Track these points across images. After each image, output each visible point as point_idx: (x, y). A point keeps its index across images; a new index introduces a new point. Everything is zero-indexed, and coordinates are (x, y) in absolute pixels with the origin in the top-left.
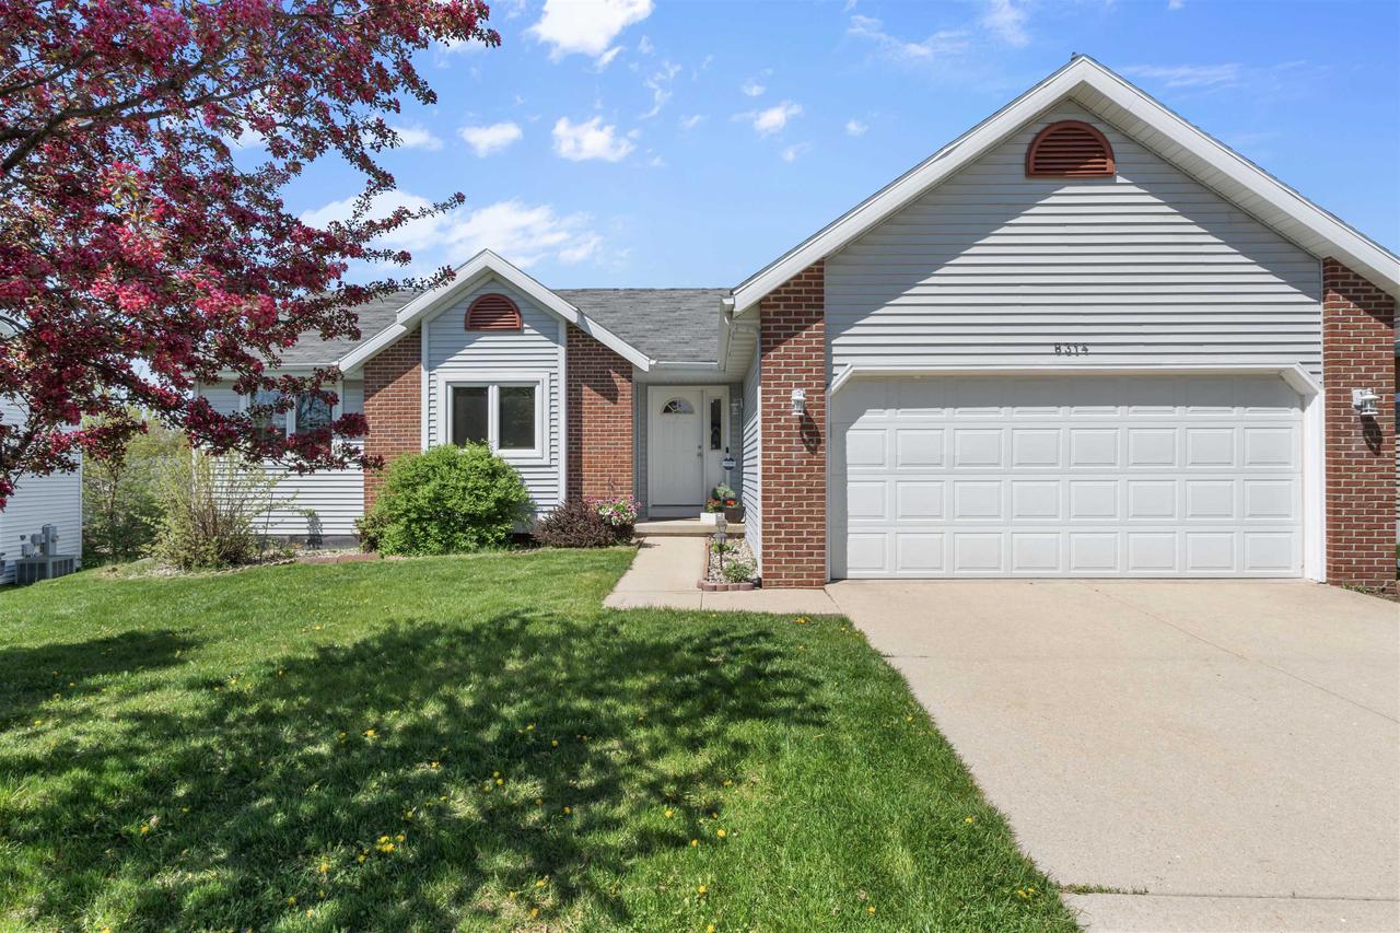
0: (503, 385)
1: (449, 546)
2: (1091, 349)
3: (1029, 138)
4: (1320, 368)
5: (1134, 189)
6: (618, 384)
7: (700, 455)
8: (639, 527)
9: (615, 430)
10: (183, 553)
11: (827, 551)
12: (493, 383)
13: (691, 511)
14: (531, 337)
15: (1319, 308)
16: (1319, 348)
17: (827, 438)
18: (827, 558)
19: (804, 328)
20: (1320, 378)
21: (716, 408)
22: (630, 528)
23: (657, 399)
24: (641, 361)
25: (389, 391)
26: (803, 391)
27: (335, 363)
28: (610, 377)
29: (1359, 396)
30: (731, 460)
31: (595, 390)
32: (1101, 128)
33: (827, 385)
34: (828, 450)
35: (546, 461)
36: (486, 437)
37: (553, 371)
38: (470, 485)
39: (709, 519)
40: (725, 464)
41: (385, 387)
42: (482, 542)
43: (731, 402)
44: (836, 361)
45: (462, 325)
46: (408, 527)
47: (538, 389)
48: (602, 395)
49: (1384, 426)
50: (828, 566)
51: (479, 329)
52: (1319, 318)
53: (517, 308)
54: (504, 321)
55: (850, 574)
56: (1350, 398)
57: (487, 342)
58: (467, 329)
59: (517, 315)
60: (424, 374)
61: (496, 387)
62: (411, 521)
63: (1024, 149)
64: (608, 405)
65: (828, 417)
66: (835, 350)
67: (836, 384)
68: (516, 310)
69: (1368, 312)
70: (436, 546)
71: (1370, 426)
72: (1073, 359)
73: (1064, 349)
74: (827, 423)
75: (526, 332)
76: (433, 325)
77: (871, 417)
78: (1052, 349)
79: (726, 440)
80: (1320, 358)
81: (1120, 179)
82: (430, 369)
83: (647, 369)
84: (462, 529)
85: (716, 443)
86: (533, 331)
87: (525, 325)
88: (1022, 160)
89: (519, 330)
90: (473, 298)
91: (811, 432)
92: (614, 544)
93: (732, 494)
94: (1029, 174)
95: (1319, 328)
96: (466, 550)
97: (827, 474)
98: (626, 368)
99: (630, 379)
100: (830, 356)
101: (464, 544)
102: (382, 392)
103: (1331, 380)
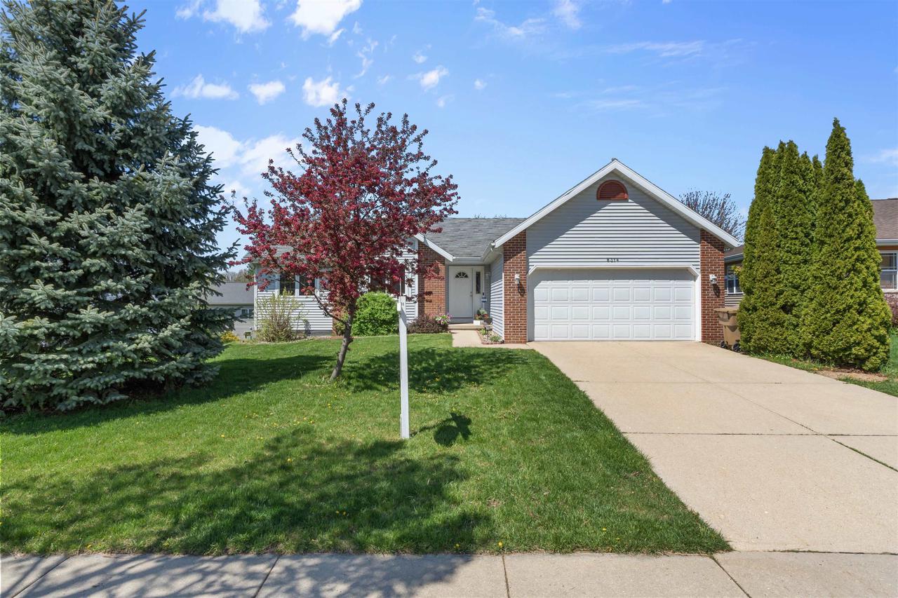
1: (376, 333)
2: (620, 260)
3: (598, 186)
4: (699, 267)
5: (635, 204)
6: (439, 266)
7: (472, 296)
8: (450, 326)
9: (438, 286)
10: (271, 335)
11: (527, 331)
13: (470, 320)
15: (699, 246)
16: (699, 260)
17: (527, 291)
18: (527, 334)
19: (519, 253)
20: (699, 270)
21: (478, 275)
22: (447, 326)
23: (453, 271)
24: (450, 257)
26: (519, 275)
28: (436, 264)
29: (712, 277)
30: (485, 298)
32: (623, 183)
33: (527, 273)
34: (527, 296)
38: (383, 308)
39: (477, 323)
40: (483, 300)
42: (389, 331)
43: (485, 273)
44: (530, 264)
46: (360, 325)
48: (432, 271)
49: (721, 287)
50: (527, 336)
52: (699, 249)
55: (536, 339)
56: (709, 278)
62: (361, 323)
63: (596, 190)
65: (527, 283)
66: (530, 260)
67: (530, 272)
69: (715, 248)
70: (371, 333)
71: (716, 287)
72: (613, 264)
73: (610, 260)
74: (527, 286)
77: (543, 283)
78: (606, 260)
79: (483, 289)
80: (699, 263)
81: (630, 201)
83: (451, 260)
84: (381, 326)
85: (478, 290)
88: (596, 194)
91: (522, 289)
92: (442, 332)
93: (486, 313)
94: (598, 199)
95: (699, 253)
96: (383, 334)
97: (527, 304)
98: (442, 259)
99: (444, 264)
100: (528, 262)
101: (382, 332)
103: (703, 271)
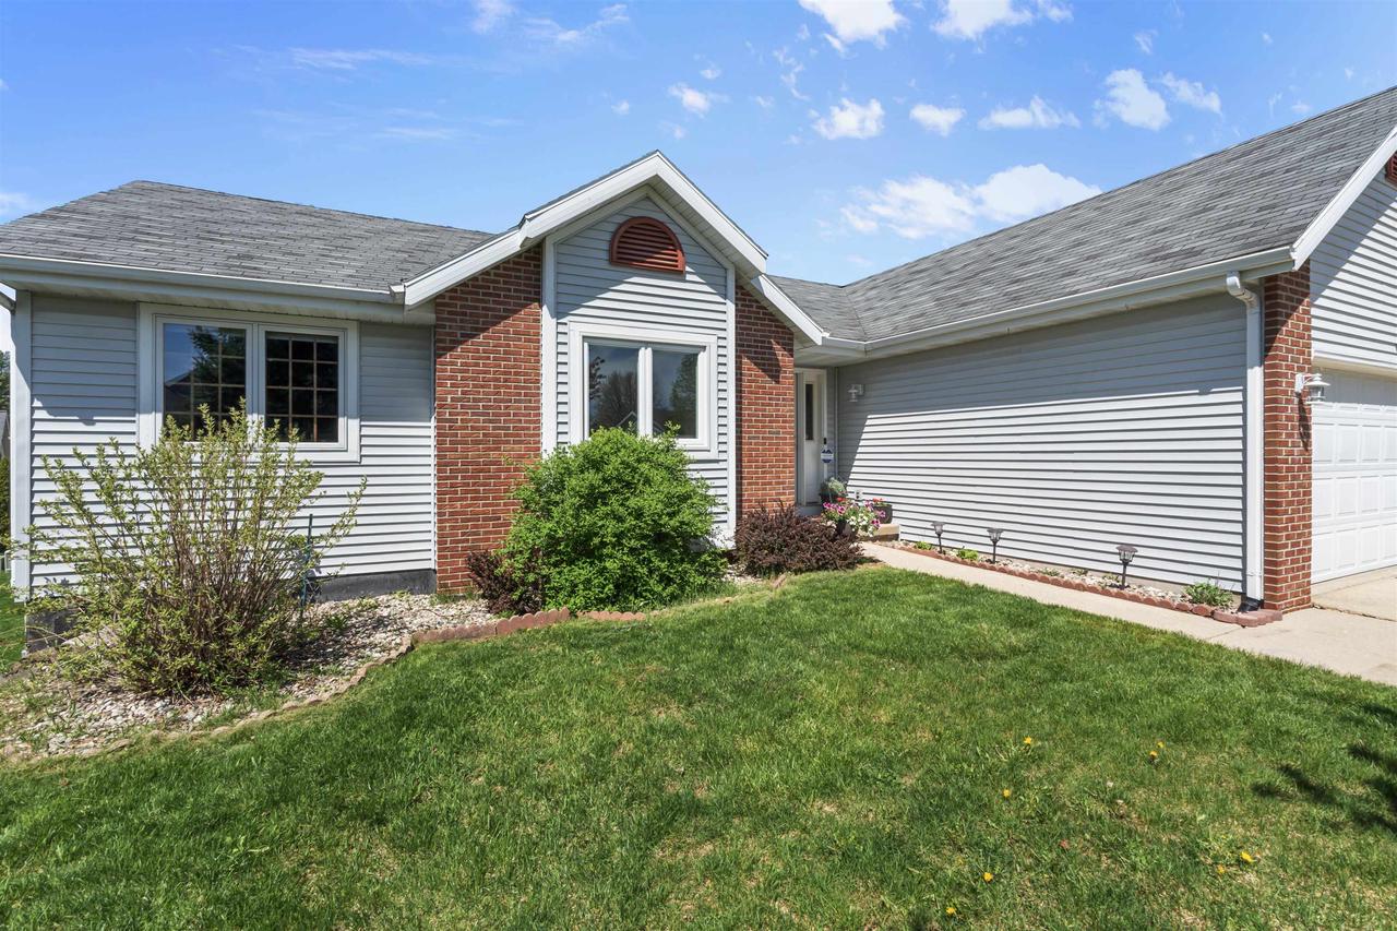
0: (658, 347)
6: (780, 358)
9: (777, 416)
12: (647, 344)
14: (694, 286)
17: (1311, 431)
24: (814, 331)
25: (480, 344)
27: (397, 289)
28: (771, 348)
30: (829, 452)
31: (755, 364)
34: (1312, 447)
35: (713, 455)
36: (635, 419)
37: (722, 334)
40: (823, 456)
41: (474, 336)
43: (831, 388)
45: (605, 256)
47: (702, 359)
48: (764, 371)
51: (630, 266)
53: (680, 244)
54: (661, 259)
57: (638, 285)
58: (612, 261)
59: (679, 253)
60: (547, 321)
61: (650, 349)
64: (770, 384)
68: (676, 246)
75: (688, 277)
76: (564, 249)
82: (559, 313)
83: (819, 343)
85: (809, 432)
86: (696, 278)
87: (688, 269)
89: (679, 275)
90: (621, 219)
98: (787, 338)
99: (791, 352)
102: (469, 345)
